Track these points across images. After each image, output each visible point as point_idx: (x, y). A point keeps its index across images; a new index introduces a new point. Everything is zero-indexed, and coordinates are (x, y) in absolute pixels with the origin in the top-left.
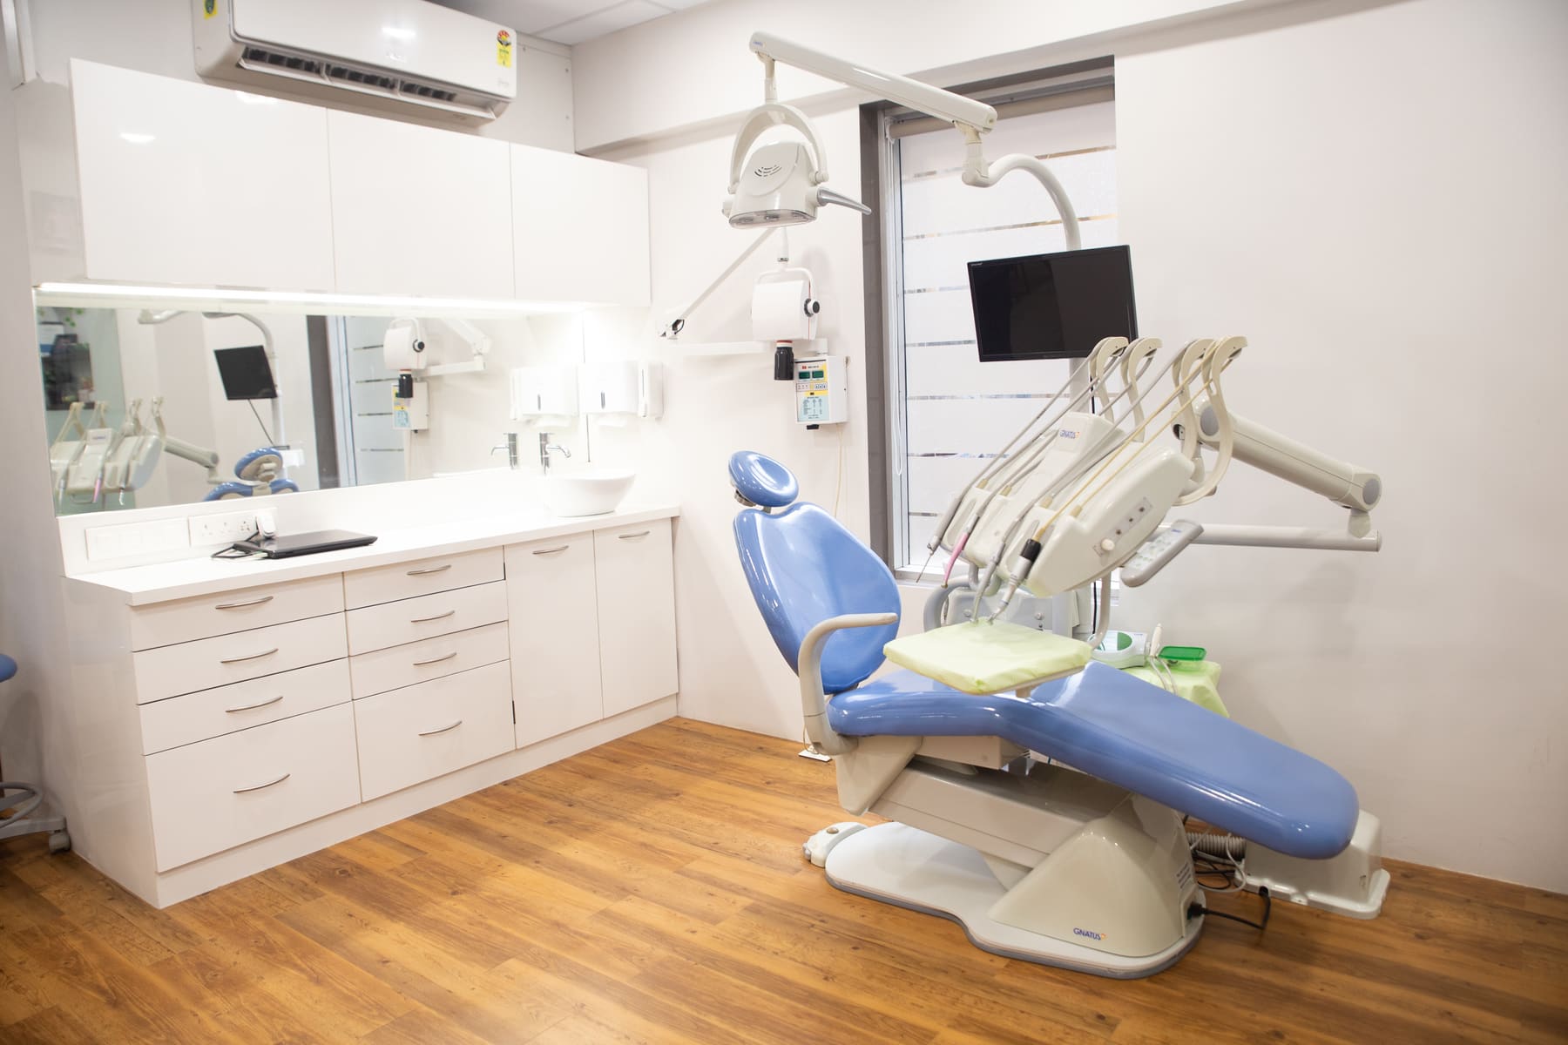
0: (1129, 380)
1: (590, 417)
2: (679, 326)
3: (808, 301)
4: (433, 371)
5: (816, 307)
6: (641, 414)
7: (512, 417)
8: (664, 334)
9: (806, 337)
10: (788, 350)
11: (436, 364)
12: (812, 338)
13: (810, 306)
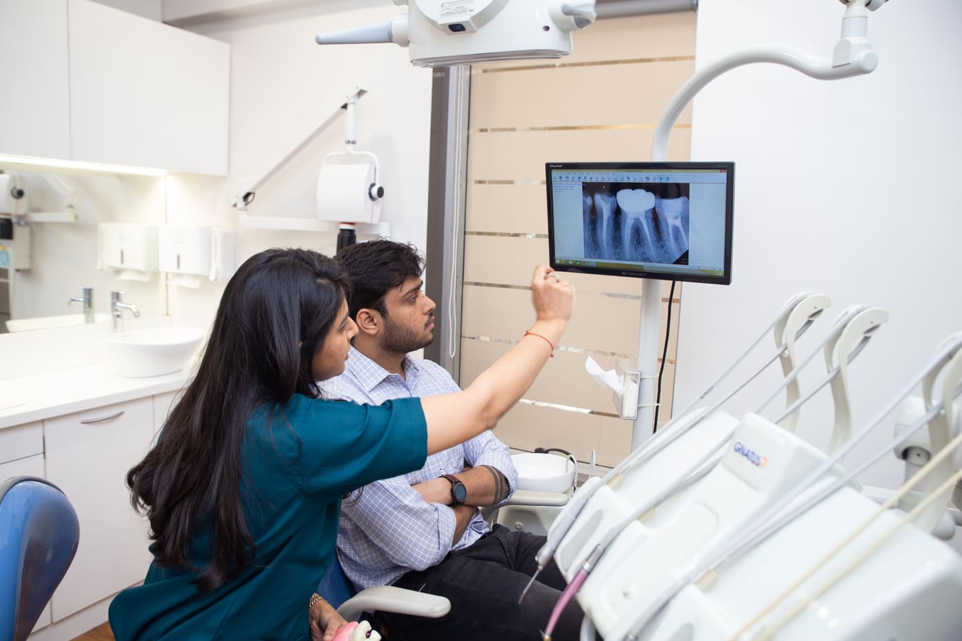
0: (835, 364)
1: (170, 276)
2: (250, 198)
3: (373, 185)
4: (37, 217)
5: (381, 192)
6: (212, 278)
7: (99, 267)
8: (235, 205)
9: (368, 221)
10: (352, 232)
11: (38, 210)
12: (375, 221)
13: (375, 191)
